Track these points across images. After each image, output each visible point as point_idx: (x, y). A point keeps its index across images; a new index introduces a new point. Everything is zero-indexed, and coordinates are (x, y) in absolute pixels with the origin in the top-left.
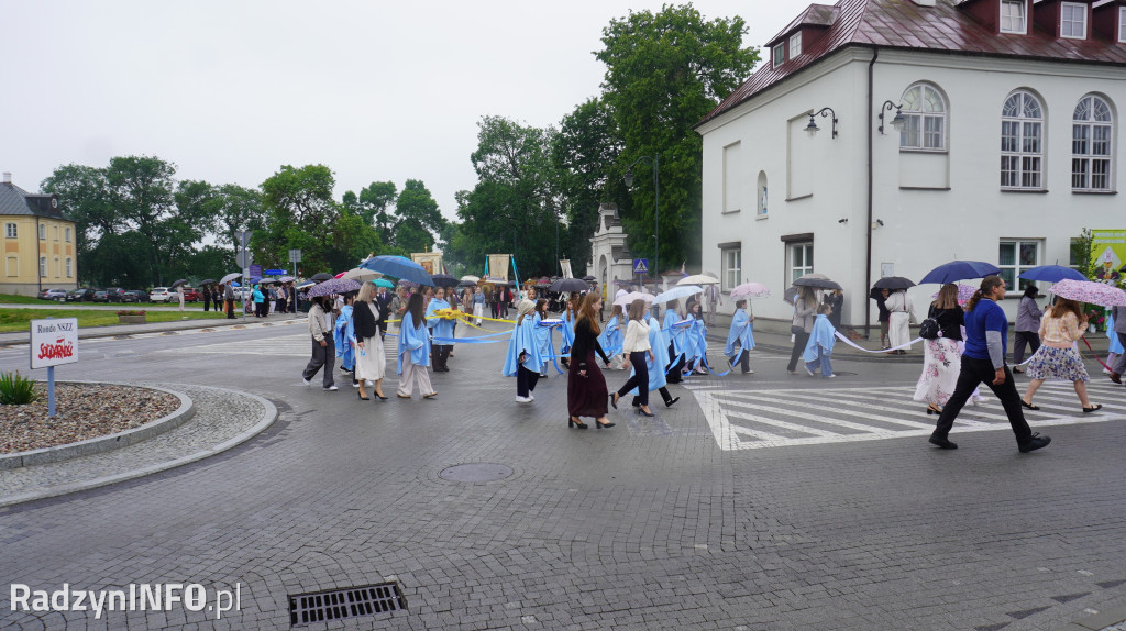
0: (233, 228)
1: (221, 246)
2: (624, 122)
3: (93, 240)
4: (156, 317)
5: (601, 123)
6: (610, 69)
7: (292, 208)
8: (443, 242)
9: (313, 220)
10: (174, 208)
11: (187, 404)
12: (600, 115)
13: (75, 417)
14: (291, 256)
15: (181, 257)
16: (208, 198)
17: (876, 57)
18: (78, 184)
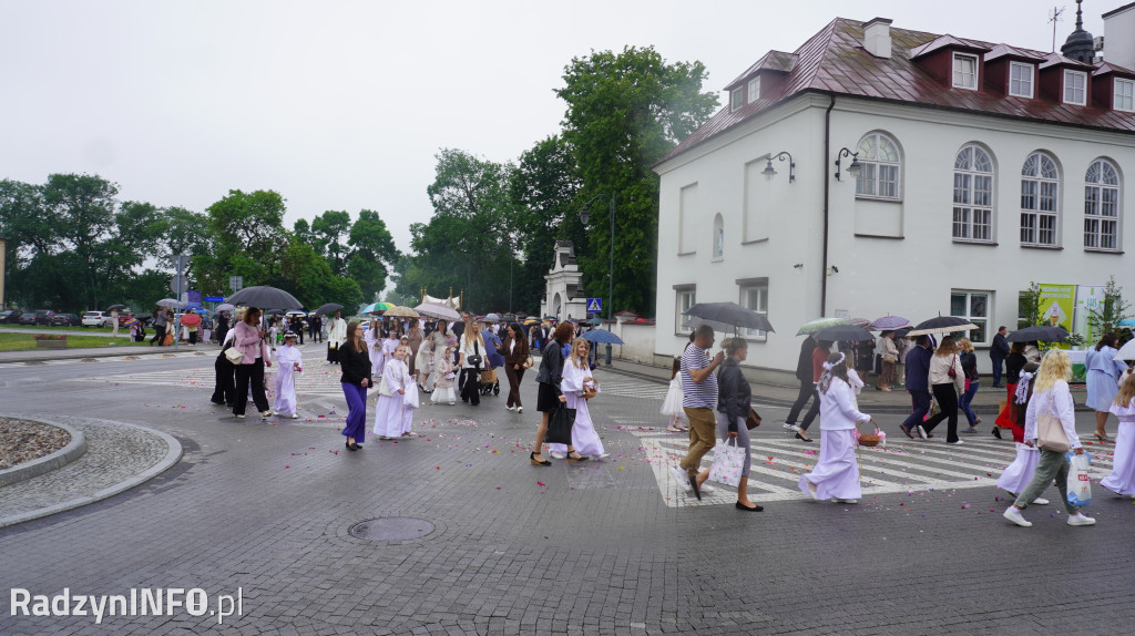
0: (177, 252)
1: (163, 270)
2: (583, 160)
3: (26, 259)
4: (77, 342)
5: (561, 161)
7: (240, 234)
8: (397, 274)
9: (261, 247)
10: (115, 229)
12: (559, 153)
15: (119, 279)
16: (152, 221)
17: (833, 104)
18: (12, 200)
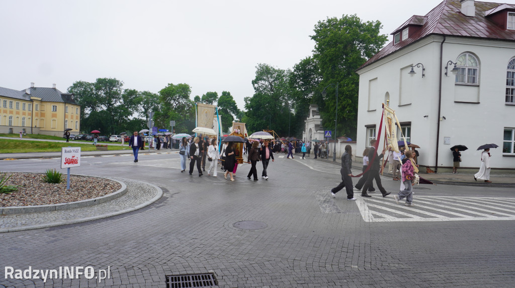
0: (146, 110)
1: (141, 118)
2: (323, 68)
3: (87, 114)
4: (112, 148)
5: (312, 68)
6: (317, 44)
7: (172, 102)
8: (238, 119)
9: (181, 108)
10: (122, 101)
11: (124, 187)
12: (311, 64)
13: (77, 190)
14: (171, 123)
15: (123, 122)
16: (136, 97)
17: (444, 40)
18: (83, 89)
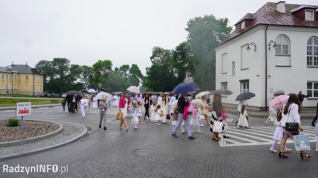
0: (85, 77)
1: (81, 82)
2: (193, 48)
3: (48, 80)
7: (101, 72)
9: (106, 75)
10: (69, 72)
12: (186, 46)
13: (28, 131)
14: (99, 85)
15: (71, 85)
16: (79, 69)
17: (267, 28)
18: (45, 65)
